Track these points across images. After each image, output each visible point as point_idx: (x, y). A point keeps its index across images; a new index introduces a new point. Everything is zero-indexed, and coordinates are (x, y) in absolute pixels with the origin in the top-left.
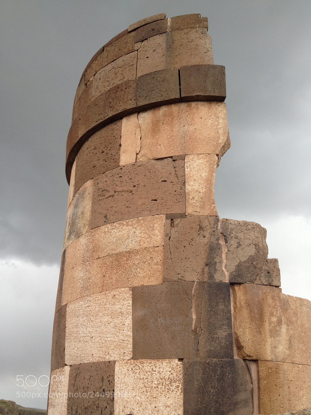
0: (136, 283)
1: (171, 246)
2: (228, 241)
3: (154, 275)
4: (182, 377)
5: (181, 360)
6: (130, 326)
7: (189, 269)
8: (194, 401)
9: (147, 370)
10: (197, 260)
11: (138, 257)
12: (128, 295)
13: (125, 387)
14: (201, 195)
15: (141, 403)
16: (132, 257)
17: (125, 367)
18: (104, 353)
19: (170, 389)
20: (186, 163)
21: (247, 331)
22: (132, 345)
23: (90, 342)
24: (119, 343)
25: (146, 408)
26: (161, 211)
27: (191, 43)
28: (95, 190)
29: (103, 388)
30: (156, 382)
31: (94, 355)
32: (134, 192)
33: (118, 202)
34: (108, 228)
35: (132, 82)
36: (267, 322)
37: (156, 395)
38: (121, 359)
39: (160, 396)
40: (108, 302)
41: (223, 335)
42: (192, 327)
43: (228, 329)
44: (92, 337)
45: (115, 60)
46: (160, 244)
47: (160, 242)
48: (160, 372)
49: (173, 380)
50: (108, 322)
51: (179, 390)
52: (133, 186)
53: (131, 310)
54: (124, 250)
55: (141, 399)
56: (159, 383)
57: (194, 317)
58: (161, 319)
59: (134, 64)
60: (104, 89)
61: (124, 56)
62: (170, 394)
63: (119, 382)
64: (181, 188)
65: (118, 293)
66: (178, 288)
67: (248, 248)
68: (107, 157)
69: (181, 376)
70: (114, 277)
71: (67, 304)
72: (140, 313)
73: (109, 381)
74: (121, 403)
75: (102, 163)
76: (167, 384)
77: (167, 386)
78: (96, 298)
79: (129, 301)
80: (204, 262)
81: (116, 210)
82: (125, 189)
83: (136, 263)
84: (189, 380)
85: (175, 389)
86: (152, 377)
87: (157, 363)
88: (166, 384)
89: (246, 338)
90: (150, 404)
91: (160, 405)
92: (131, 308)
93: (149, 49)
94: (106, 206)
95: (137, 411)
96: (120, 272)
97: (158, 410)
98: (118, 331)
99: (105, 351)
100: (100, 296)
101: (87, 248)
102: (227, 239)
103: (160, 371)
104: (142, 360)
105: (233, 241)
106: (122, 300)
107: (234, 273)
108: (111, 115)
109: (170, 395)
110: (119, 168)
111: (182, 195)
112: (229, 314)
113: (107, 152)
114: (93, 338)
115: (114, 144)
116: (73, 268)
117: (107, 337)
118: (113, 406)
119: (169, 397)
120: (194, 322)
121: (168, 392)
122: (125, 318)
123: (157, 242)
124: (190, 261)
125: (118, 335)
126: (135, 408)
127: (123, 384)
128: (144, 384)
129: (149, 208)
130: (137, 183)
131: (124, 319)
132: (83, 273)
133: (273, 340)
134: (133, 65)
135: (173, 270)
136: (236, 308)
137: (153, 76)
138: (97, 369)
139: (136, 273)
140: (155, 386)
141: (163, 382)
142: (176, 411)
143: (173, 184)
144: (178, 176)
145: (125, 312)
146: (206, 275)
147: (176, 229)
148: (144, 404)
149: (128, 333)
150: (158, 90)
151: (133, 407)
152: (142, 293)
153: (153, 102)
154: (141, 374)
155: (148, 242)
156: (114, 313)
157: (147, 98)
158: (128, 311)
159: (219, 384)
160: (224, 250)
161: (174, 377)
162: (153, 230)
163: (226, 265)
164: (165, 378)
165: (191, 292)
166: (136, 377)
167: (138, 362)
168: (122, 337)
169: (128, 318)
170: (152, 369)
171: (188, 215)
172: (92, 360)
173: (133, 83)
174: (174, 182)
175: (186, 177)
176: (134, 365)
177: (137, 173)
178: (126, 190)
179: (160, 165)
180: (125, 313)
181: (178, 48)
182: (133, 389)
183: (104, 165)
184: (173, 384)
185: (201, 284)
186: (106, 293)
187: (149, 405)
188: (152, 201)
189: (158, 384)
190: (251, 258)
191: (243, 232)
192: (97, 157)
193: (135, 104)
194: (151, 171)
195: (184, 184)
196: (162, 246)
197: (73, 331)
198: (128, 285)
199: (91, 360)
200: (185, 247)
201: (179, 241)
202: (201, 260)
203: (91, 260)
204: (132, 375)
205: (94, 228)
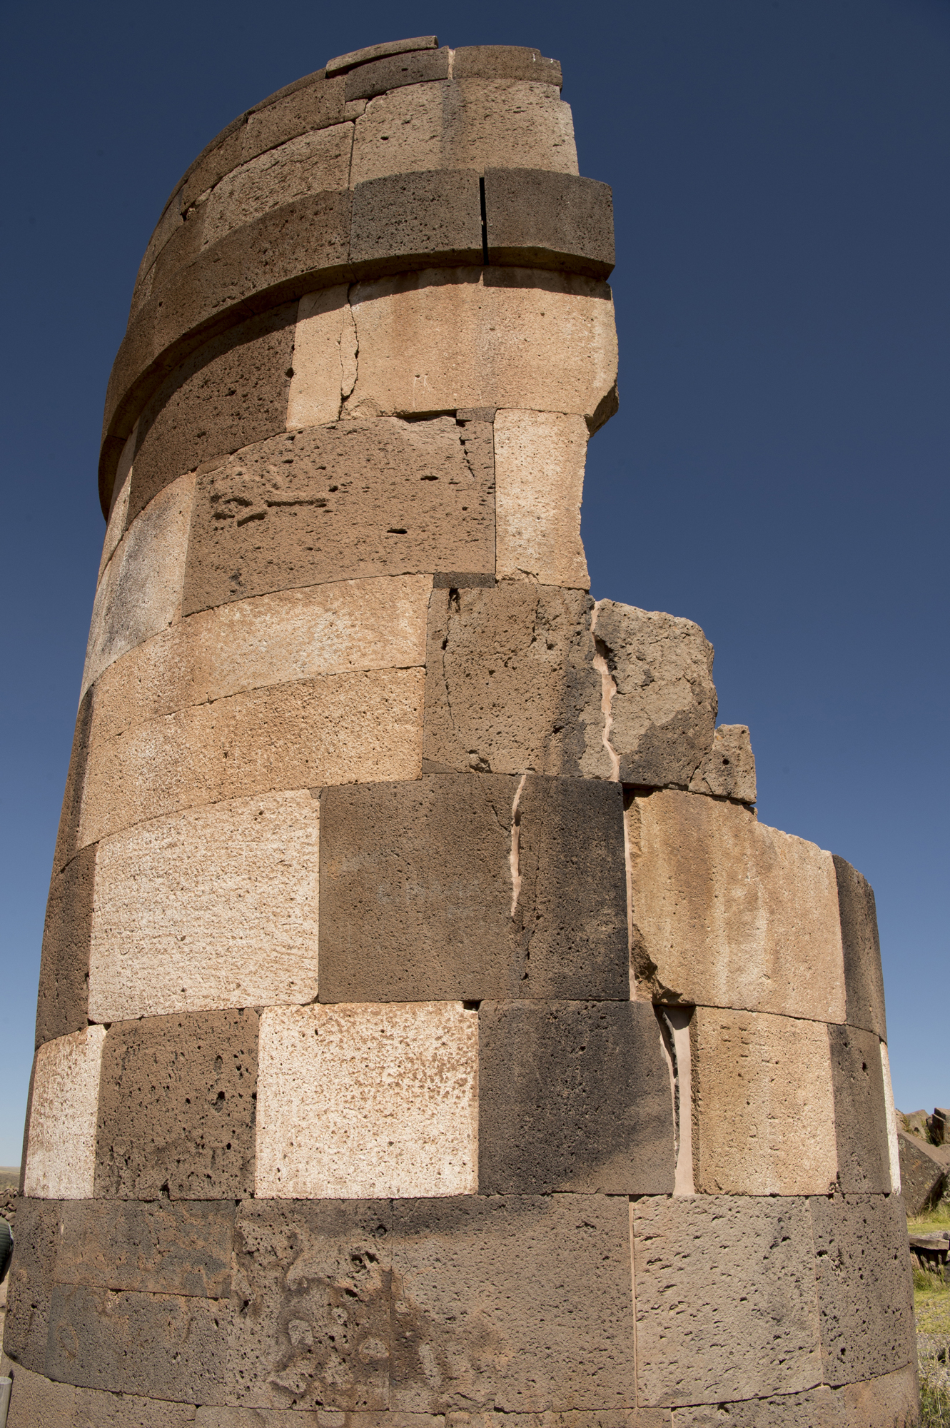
0: (335, 775)
1: (448, 668)
2: (619, 666)
3: (391, 753)
4: (474, 1053)
5: (472, 1004)
6: (312, 904)
7: (502, 738)
8: (510, 1123)
9: (366, 1034)
10: (527, 714)
11: (342, 698)
12: (305, 811)
13: (293, 1084)
14: (543, 525)
15: (346, 1132)
16: (323, 697)
17: (292, 1025)
18: (223, 984)
19: (437, 1089)
20: (499, 433)
21: (668, 924)
22: (316, 962)
23: (174, 951)
24: (275, 954)
25: (361, 1147)
26: (418, 563)
27: (517, 115)
28: (202, 502)
29: (220, 1090)
30: (395, 1070)
31: (189, 992)
32: (330, 506)
33: (280, 534)
34: (241, 610)
35: (338, 197)
36: (721, 899)
37: (395, 1108)
38: (279, 1002)
39: (405, 1110)
40: (240, 832)
41: (602, 931)
42: (509, 909)
43: (616, 915)
44: (183, 939)
45: (283, 143)
46: (415, 662)
47: (414, 654)
48: (408, 1040)
49: (449, 1062)
50: (239, 891)
51: (467, 1093)
52: (329, 488)
53: (317, 855)
54: (294, 678)
55: (346, 1121)
56: (402, 1072)
57: (516, 878)
58: (413, 882)
59: (342, 153)
60: (243, 218)
61: (311, 133)
62: (438, 1105)
63: (272, 1072)
64: (483, 501)
65: (272, 805)
66: (469, 791)
67: (672, 689)
68: (245, 405)
69: (472, 1054)
70: (260, 756)
71: (98, 842)
72: (348, 865)
73: (239, 1068)
74: (278, 1134)
75: (229, 422)
76: (428, 1074)
77: (429, 1080)
78: (196, 819)
79: (310, 830)
80: (548, 720)
81: (271, 558)
82: (303, 495)
83: (336, 715)
84: (497, 1062)
85: (454, 1089)
86: (380, 1054)
87: (399, 1013)
88: (425, 1075)
89: (665, 943)
90: (374, 1134)
91: (406, 1136)
92: (316, 849)
93: (391, 117)
94: (238, 546)
95: (330, 1157)
96: (281, 743)
97: (399, 1151)
98: (272, 917)
99: (227, 977)
100: (211, 815)
101: (170, 674)
102: (616, 659)
103: (407, 1037)
104: (349, 1006)
105: (632, 666)
106: (285, 827)
107: (636, 757)
108: (265, 286)
109: (438, 1108)
110: (286, 435)
111: (485, 523)
112: (619, 873)
113: (245, 393)
114: (184, 942)
115: (269, 370)
116: (120, 735)
117: (234, 938)
118: (250, 1144)
119: (435, 1112)
120: (515, 894)
121: (431, 1097)
122: (294, 879)
123: (403, 653)
124: (508, 714)
125: (270, 929)
126: (326, 1147)
127: (287, 1077)
128: (356, 1075)
129: (379, 554)
130: (342, 481)
131: (292, 883)
132: (155, 748)
133: (735, 951)
134: (340, 155)
135: (454, 738)
136: (639, 856)
137: (401, 184)
138: (198, 1031)
139: (334, 745)
140: (390, 1080)
141: (417, 1069)
142: (455, 1152)
143: (456, 488)
144: (472, 467)
145: (294, 862)
146: (555, 759)
147: (465, 618)
148: (353, 1134)
149: (305, 924)
150: (416, 222)
151: (318, 1145)
152: (351, 804)
153: (399, 253)
154: (345, 1046)
155: (375, 652)
156: (258, 864)
157: (381, 240)
158: (306, 857)
159: (586, 1073)
160: (608, 689)
161: (452, 1054)
162: (394, 618)
163: (612, 733)
164: (423, 1058)
165: (510, 804)
166: (328, 1056)
167: (333, 1011)
168: (282, 937)
169: (304, 881)
170: (383, 1031)
171: (504, 579)
172: (180, 1004)
173: (340, 200)
174: (460, 482)
175: (499, 470)
176: (324, 1019)
177: (343, 453)
178: (307, 499)
179: (415, 432)
180: (296, 866)
181: (478, 122)
182: (319, 1089)
183: (234, 430)
184: (449, 1075)
185: (539, 782)
186: (234, 804)
187: (369, 1136)
188: (390, 534)
189: (400, 1075)
190: (680, 717)
191: (659, 643)
192: (211, 408)
193: (345, 257)
194: (390, 447)
195: (491, 491)
196: (421, 666)
197: (116, 920)
198: (308, 781)
199: (178, 1006)
200: (491, 672)
201: (475, 653)
202: (540, 715)
203: (181, 707)
204: (316, 1050)
205: (193, 613)
